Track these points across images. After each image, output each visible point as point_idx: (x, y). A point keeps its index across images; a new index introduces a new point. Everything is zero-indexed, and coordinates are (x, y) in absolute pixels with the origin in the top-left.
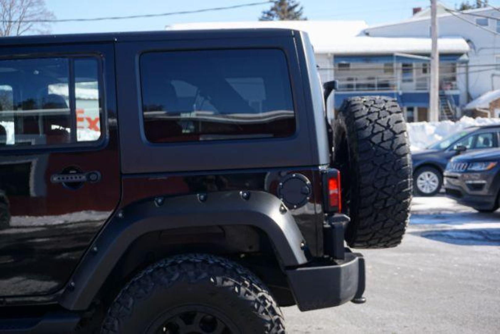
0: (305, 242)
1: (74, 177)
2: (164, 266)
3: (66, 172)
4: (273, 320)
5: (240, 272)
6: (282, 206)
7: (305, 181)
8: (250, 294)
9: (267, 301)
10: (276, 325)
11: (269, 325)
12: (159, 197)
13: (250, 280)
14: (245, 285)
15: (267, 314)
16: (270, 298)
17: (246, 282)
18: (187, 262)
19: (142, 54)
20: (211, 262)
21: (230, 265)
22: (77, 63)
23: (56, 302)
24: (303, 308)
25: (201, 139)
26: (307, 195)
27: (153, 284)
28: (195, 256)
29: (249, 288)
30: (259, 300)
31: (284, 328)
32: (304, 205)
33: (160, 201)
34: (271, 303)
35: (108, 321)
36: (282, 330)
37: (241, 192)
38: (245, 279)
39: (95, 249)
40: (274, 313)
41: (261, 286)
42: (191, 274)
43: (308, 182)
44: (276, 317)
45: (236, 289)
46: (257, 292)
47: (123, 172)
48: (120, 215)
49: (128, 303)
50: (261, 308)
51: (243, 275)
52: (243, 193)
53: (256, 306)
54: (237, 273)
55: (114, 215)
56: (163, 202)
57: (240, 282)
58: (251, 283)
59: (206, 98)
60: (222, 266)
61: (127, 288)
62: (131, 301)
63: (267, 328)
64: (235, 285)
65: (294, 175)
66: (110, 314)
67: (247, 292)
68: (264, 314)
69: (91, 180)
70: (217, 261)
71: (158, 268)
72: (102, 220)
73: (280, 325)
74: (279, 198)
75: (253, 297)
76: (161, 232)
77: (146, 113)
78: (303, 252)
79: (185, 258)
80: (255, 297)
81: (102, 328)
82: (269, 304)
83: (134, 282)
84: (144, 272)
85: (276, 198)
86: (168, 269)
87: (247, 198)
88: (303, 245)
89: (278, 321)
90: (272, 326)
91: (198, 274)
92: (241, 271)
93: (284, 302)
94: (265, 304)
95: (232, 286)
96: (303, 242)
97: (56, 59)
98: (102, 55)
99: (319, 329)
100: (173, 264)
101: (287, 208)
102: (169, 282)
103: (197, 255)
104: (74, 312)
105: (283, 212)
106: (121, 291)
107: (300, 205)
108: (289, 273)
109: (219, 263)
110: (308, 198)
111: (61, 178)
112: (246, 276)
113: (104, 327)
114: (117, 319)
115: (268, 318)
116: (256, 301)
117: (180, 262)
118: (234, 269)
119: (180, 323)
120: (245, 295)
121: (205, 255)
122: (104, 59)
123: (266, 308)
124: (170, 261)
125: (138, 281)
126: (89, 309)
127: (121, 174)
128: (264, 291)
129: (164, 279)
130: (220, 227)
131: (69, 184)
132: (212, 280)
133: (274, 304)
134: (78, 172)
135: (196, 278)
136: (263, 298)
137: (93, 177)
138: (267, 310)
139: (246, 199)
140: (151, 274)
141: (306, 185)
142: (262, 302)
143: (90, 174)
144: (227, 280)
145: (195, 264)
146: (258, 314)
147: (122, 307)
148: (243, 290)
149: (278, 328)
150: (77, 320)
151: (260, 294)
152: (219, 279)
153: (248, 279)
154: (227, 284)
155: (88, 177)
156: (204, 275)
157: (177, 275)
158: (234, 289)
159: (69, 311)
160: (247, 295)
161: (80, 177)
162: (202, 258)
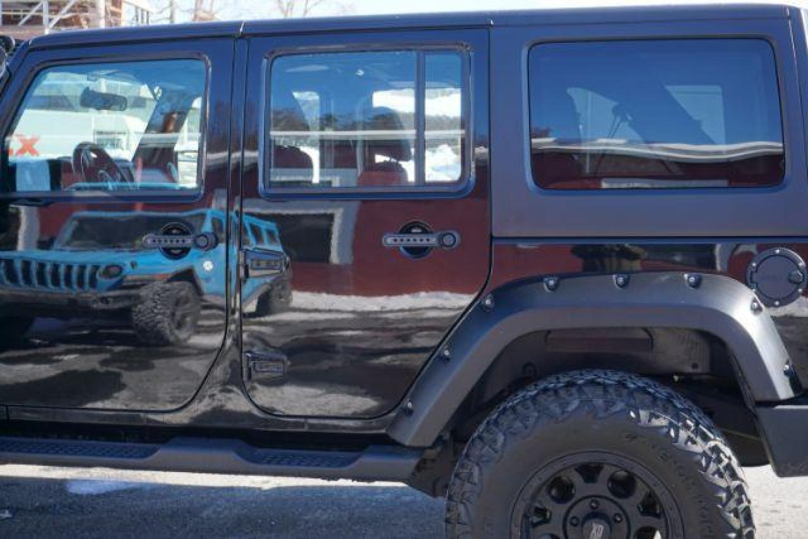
0: (791, 363)
1: (418, 238)
2: (555, 386)
3: (407, 230)
4: (732, 489)
5: (679, 406)
6: (755, 301)
7: (795, 262)
8: (694, 442)
9: (722, 455)
10: (736, 496)
11: (724, 495)
12: (551, 276)
13: (695, 419)
14: (687, 427)
15: (721, 476)
16: (728, 451)
17: (689, 422)
18: (592, 383)
19: (533, 46)
20: (632, 386)
21: (663, 392)
22: (430, 58)
23: (383, 431)
24: (782, 472)
25: (604, 185)
26: (798, 284)
27: (536, 414)
28: (606, 374)
29: (693, 432)
30: (709, 453)
31: (749, 502)
32: (793, 301)
33: (552, 283)
34: (730, 458)
35: (462, 466)
36: (745, 504)
37: (686, 276)
38: (687, 416)
39: (447, 353)
40: (734, 476)
41: (713, 430)
42: (599, 402)
43: (802, 264)
44: (737, 483)
45: (672, 433)
46: (706, 439)
47: (495, 234)
48: (488, 302)
49: (495, 441)
50: (713, 467)
51: (682, 410)
52: (689, 277)
53: (704, 462)
54: (675, 406)
55: (478, 302)
56: (557, 285)
57: (678, 421)
58: (697, 424)
59: (624, 119)
60: (649, 393)
61: (494, 417)
62: (501, 438)
63: (721, 498)
64: (671, 425)
65: (778, 251)
66: (467, 456)
67: (689, 439)
68: (716, 476)
69: (444, 245)
70: (641, 384)
71: (545, 390)
72: (459, 308)
73: (743, 497)
74: (750, 287)
75: (699, 447)
76: (549, 332)
77: (534, 141)
78: (787, 379)
79: (590, 377)
80: (702, 447)
81: (453, 477)
82: (726, 461)
83: (505, 409)
84: (521, 394)
85: (744, 288)
86: (562, 393)
87: (697, 285)
88: (787, 367)
89: (740, 489)
90: (730, 496)
91: (609, 404)
92: (681, 404)
93: (751, 459)
94: (719, 461)
95: (666, 427)
96: (787, 363)
97: (398, 53)
98: (468, 48)
99: (794, 507)
100: (570, 385)
101: (762, 306)
102: (563, 412)
103: (608, 372)
104: (412, 448)
105: (757, 310)
106: (485, 422)
107: (785, 301)
108: (762, 412)
109: (644, 387)
110: (800, 290)
111: (399, 239)
112: (689, 411)
113: (457, 475)
114: (477, 464)
115: (722, 483)
116: (704, 454)
117: (580, 382)
118: (669, 400)
119: (577, 479)
120: (686, 443)
121: (621, 374)
122: (471, 54)
123: (721, 467)
124: (564, 379)
125: (513, 408)
126: (433, 446)
127: (492, 237)
128: (718, 438)
129: (555, 408)
130: (646, 330)
131: (410, 250)
132: (632, 414)
133: (734, 462)
134: (425, 232)
135: (607, 410)
136: (715, 449)
137: (448, 240)
138: (722, 470)
139: (694, 287)
140: (534, 399)
141: (798, 268)
142: (714, 456)
143: (444, 235)
144: (657, 417)
145: (605, 386)
146: (707, 476)
147: (487, 447)
148: (683, 434)
149: (740, 501)
150: (413, 462)
151: (712, 444)
152: (644, 414)
153: (692, 418)
154: (656, 422)
155: (440, 239)
156: (620, 406)
157: (575, 404)
158: (669, 432)
159: (403, 446)
160: (689, 443)
161: (428, 240)
162: (616, 378)
